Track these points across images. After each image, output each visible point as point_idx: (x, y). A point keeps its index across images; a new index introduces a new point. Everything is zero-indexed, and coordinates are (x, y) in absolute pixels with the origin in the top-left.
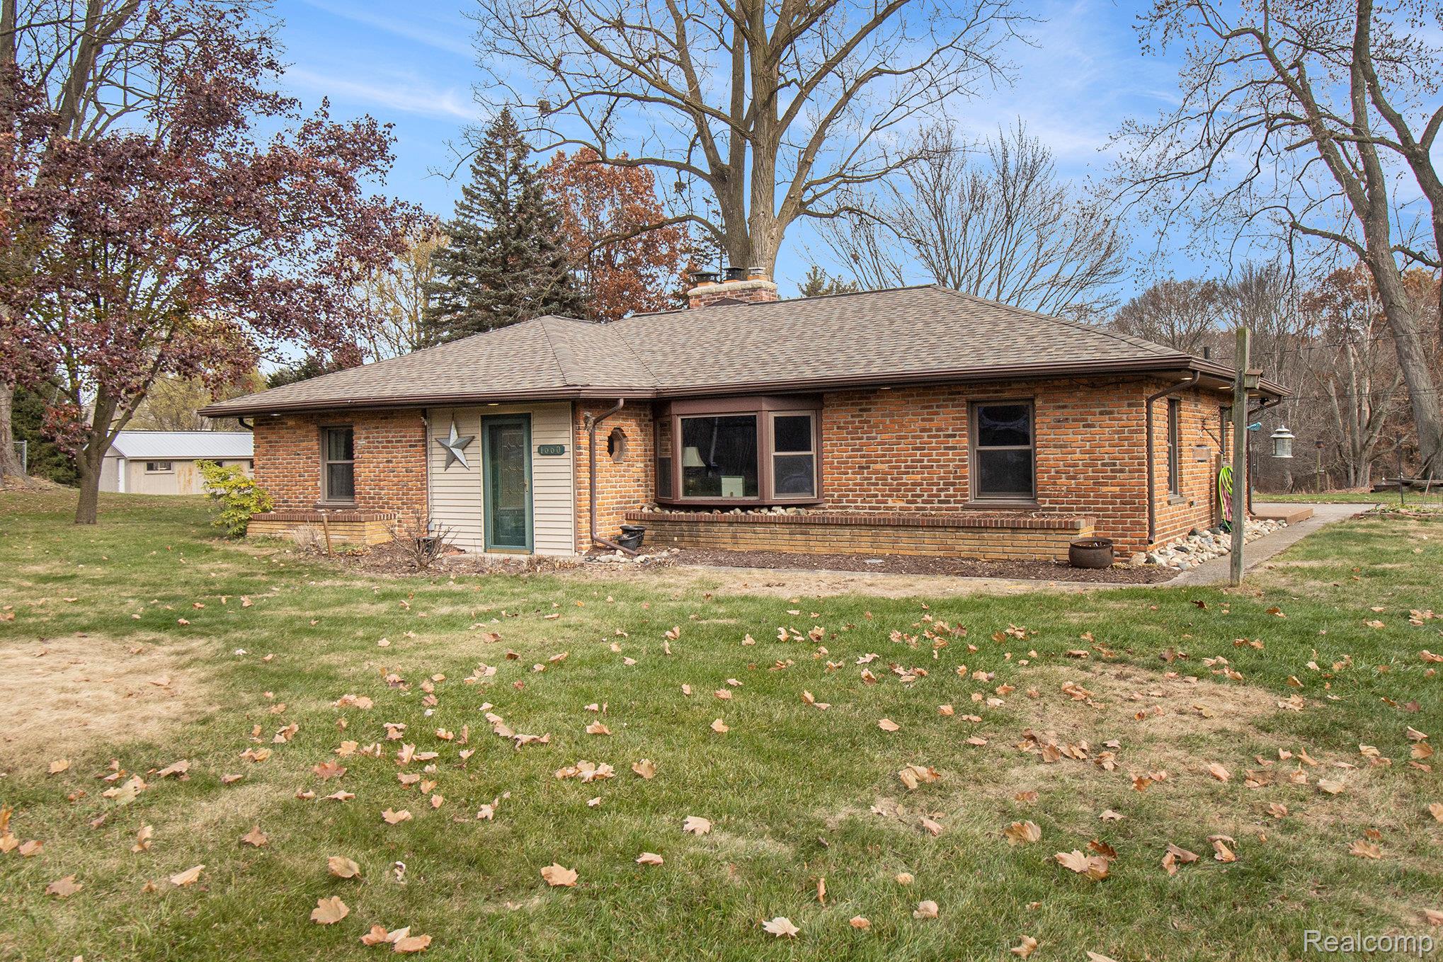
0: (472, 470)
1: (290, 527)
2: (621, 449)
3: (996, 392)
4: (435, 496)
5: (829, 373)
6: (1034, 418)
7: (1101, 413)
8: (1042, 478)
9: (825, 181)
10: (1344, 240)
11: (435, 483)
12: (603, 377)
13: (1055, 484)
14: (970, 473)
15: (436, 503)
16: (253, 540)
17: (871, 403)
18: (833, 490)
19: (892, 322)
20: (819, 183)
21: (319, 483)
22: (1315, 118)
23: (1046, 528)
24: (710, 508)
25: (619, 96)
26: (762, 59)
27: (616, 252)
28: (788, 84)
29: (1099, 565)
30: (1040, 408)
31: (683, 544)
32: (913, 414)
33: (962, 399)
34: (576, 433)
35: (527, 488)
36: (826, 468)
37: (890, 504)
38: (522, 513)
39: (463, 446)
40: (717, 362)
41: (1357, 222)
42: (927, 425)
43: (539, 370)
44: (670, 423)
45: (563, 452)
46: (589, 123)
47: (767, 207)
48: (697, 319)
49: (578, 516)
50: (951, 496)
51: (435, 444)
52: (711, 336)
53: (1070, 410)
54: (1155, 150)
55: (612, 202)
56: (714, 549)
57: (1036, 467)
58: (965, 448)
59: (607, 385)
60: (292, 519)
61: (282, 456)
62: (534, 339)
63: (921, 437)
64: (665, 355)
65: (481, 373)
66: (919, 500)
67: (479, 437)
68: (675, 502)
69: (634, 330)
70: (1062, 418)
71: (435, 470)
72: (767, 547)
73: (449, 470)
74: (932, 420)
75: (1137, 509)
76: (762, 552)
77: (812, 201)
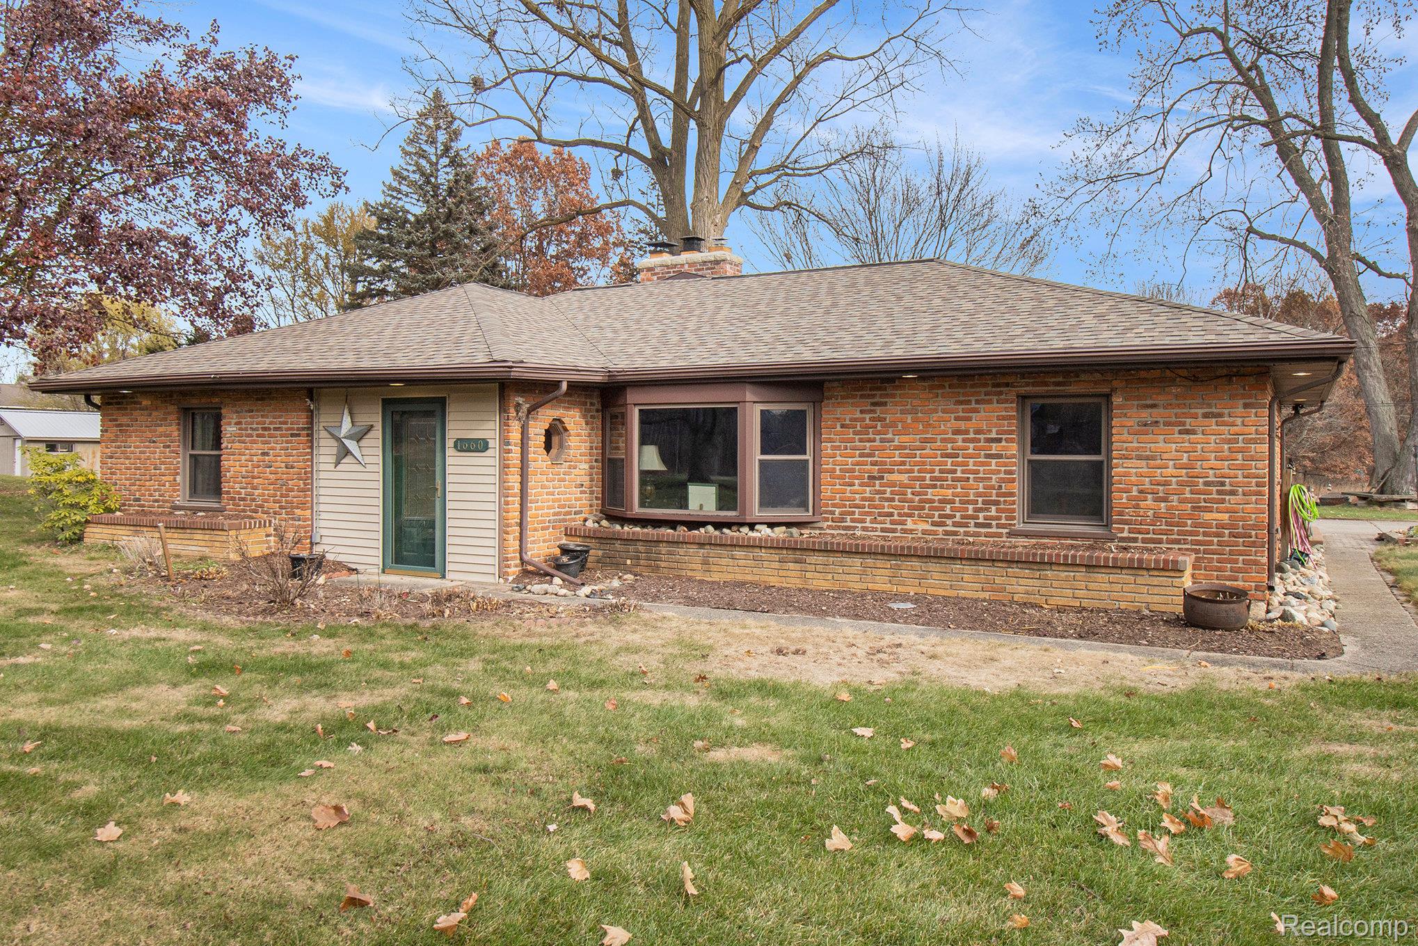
0: (369, 468)
1: (136, 533)
2: (561, 446)
3: (1058, 384)
4: (322, 499)
5: (835, 355)
6: (1110, 419)
7: (1206, 416)
8: (1120, 499)
9: (768, 171)
11: (322, 483)
12: (541, 353)
13: (1137, 507)
14: (1019, 489)
15: (322, 507)
16: (90, 549)
17: (887, 396)
18: (834, 505)
19: (900, 298)
20: (762, 173)
21: (178, 478)
22: (1275, 119)
23: (1137, 569)
24: (673, 524)
25: (556, 75)
26: (711, 34)
27: (548, 244)
28: (739, 60)
29: (1233, 626)
30: (1120, 407)
31: (638, 569)
32: (944, 411)
33: (1012, 394)
34: (504, 424)
35: (439, 493)
36: (825, 477)
37: (910, 525)
38: (432, 525)
39: (359, 437)
40: (683, 340)
42: (962, 425)
43: (458, 343)
44: (623, 415)
45: (486, 448)
46: (524, 99)
47: (711, 192)
48: (651, 294)
49: (503, 531)
50: (992, 518)
51: (323, 434)
53: (1161, 410)
55: (545, 193)
56: (679, 577)
57: (1110, 484)
58: (1013, 456)
59: (546, 362)
60: (138, 523)
61: (134, 444)
62: (455, 308)
63: (954, 441)
64: (615, 331)
65: (383, 345)
66: (949, 522)
67: (379, 426)
68: (629, 514)
69: (576, 305)
70: (1149, 420)
71: (322, 467)
72: (749, 578)
73: (340, 467)
74: (969, 419)
75: (1253, 544)
76: (743, 584)
77: (753, 192)
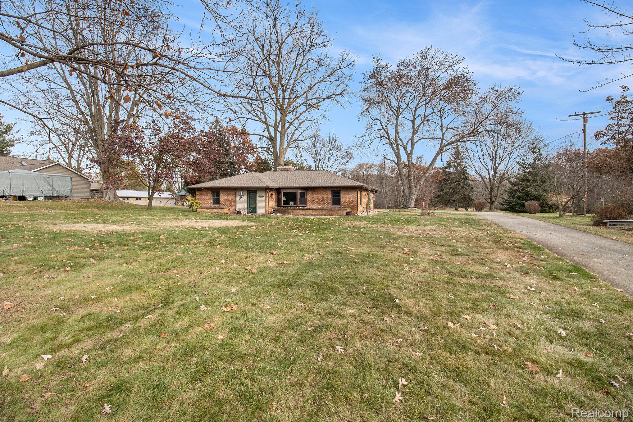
0: (245, 199)
2: (272, 196)
3: (335, 189)
4: (237, 204)
6: (341, 193)
7: (351, 193)
8: (342, 203)
10: (393, 161)
11: (237, 202)
13: (344, 203)
14: (331, 202)
16: (199, 212)
17: (315, 190)
18: (309, 204)
21: (212, 202)
22: (389, 138)
23: (343, 210)
24: (288, 207)
29: (350, 215)
31: (283, 213)
32: (322, 192)
33: (330, 190)
34: (266, 194)
35: (256, 203)
36: (308, 201)
37: (318, 206)
38: (255, 207)
39: (243, 196)
40: (288, 182)
41: (396, 158)
42: (325, 194)
43: (258, 183)
44: (281, 192)
45: (263, 197)
48: (280, 174)
49: (266, 208)
50: (328, 205)
51: (238, 195)
52: (284, 177)
53: (346, 192)
54: (360, 141)
56: (289, 214)
57: (341, 201)
58: (330, 198)
61: (203, 197)
62: (253, 176)
63: (323, 196)
65: (246, 183)
66: (323, 206)
67: (247, 194)
68: (282, 206)
69: (268, 175)
70: (345, 194)
71: (237, 200)
73: (240, 200)
75: (355, 207)
76: (298, 214)
